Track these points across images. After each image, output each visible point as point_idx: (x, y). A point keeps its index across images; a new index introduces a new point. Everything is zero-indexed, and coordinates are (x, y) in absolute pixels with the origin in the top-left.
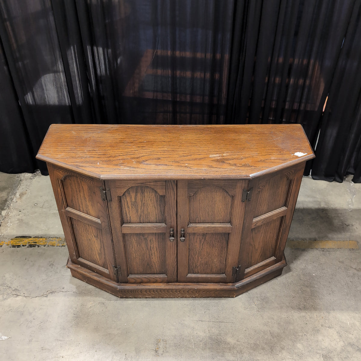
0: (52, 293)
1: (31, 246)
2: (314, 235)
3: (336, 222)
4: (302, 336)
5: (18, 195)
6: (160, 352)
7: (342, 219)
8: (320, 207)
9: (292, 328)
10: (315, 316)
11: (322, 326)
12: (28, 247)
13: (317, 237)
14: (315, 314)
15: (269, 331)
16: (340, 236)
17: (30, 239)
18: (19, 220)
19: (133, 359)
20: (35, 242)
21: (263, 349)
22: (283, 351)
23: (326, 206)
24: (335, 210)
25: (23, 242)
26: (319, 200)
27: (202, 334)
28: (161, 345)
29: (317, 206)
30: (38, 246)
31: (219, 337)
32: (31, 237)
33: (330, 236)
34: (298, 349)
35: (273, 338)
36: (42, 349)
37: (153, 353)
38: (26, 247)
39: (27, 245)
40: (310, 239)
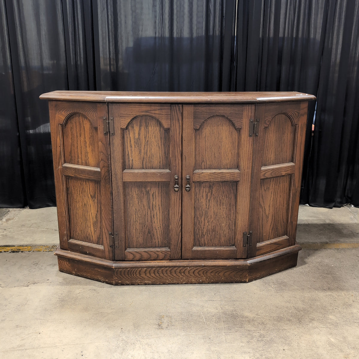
0: (34, 284)
1: (13, 252)
2: (324, 239)
3: (345, 231)
4: (333, 309)
5: (4, 220)
6: (164, 325)
7: (351, 229)
8: (325, 223)
9: (318, 304)
10: (344, 295)
11: (354, 302)
12: (10, 253)
13: (328, 241)
14: (343, 293)
15: (293, 306)
16: (352, 240)
17: (14, 247)
18: (2, 235)
19: (131, 332)
20: (18, 249)
21: (289, 320)
22: (314, 322)
23: (331, 222)
24: (342, 225)
25: (5, 249)
26: (323, 219)
27: (214, 311)
28: (165, 320)
29: (322, 223)
30: (22, 252)
31: (234, 313)
32: (15, 246)
33: (342, 240)
34: (331, 319)
35: (299, 312)
36: (17, 326)
37: (157, 327)
38: (9, 252)
39: (10, 251)
40: (321, 243)
